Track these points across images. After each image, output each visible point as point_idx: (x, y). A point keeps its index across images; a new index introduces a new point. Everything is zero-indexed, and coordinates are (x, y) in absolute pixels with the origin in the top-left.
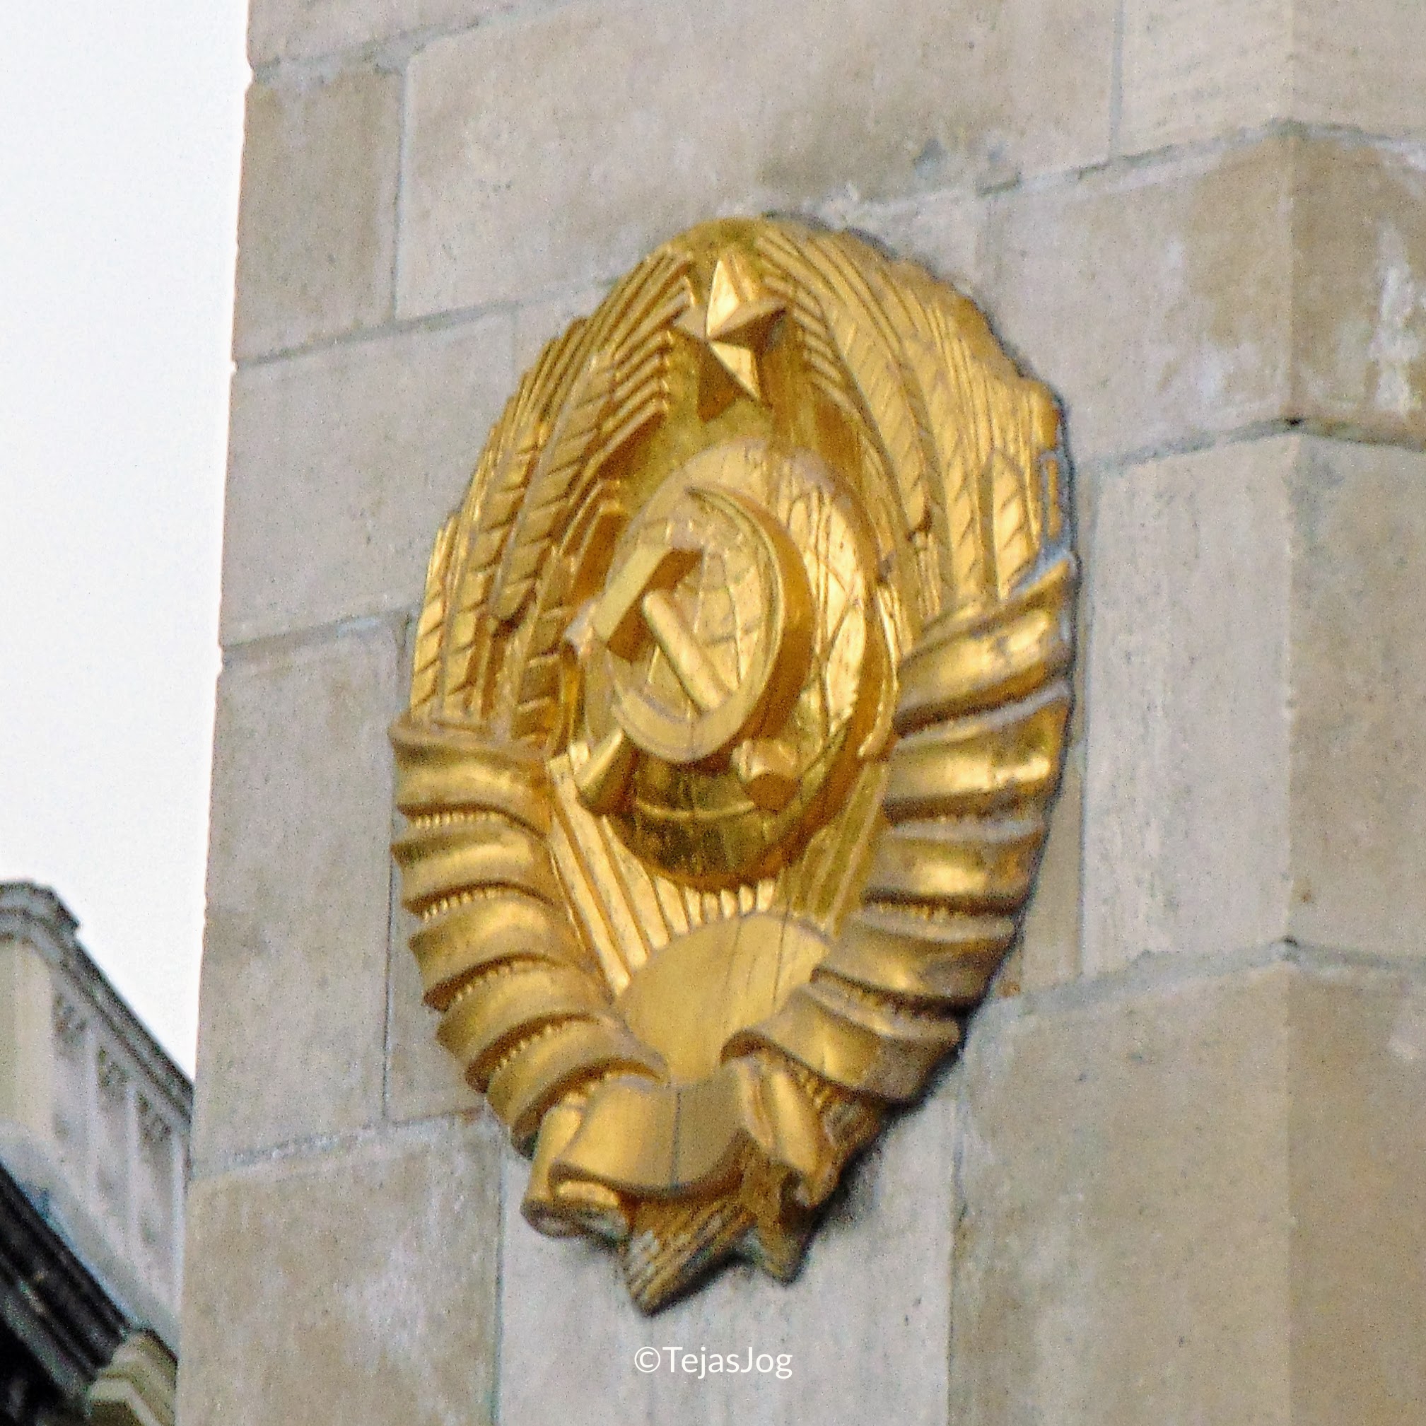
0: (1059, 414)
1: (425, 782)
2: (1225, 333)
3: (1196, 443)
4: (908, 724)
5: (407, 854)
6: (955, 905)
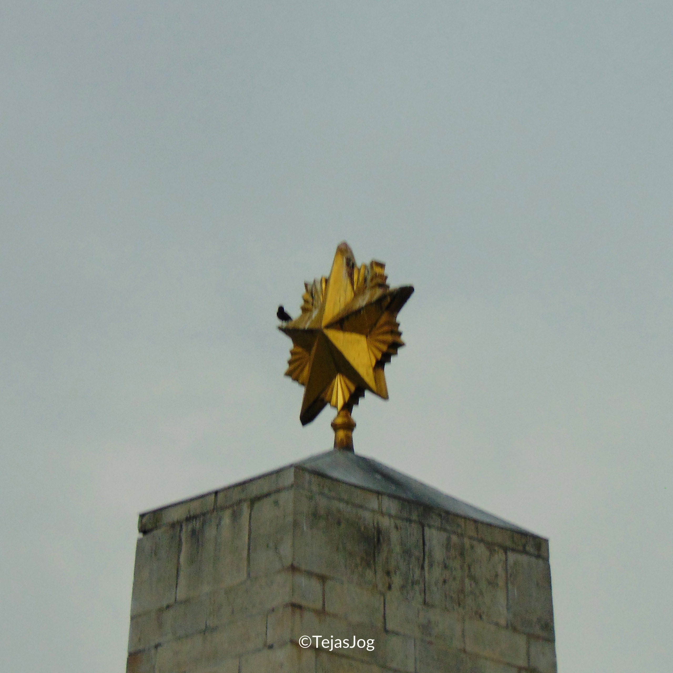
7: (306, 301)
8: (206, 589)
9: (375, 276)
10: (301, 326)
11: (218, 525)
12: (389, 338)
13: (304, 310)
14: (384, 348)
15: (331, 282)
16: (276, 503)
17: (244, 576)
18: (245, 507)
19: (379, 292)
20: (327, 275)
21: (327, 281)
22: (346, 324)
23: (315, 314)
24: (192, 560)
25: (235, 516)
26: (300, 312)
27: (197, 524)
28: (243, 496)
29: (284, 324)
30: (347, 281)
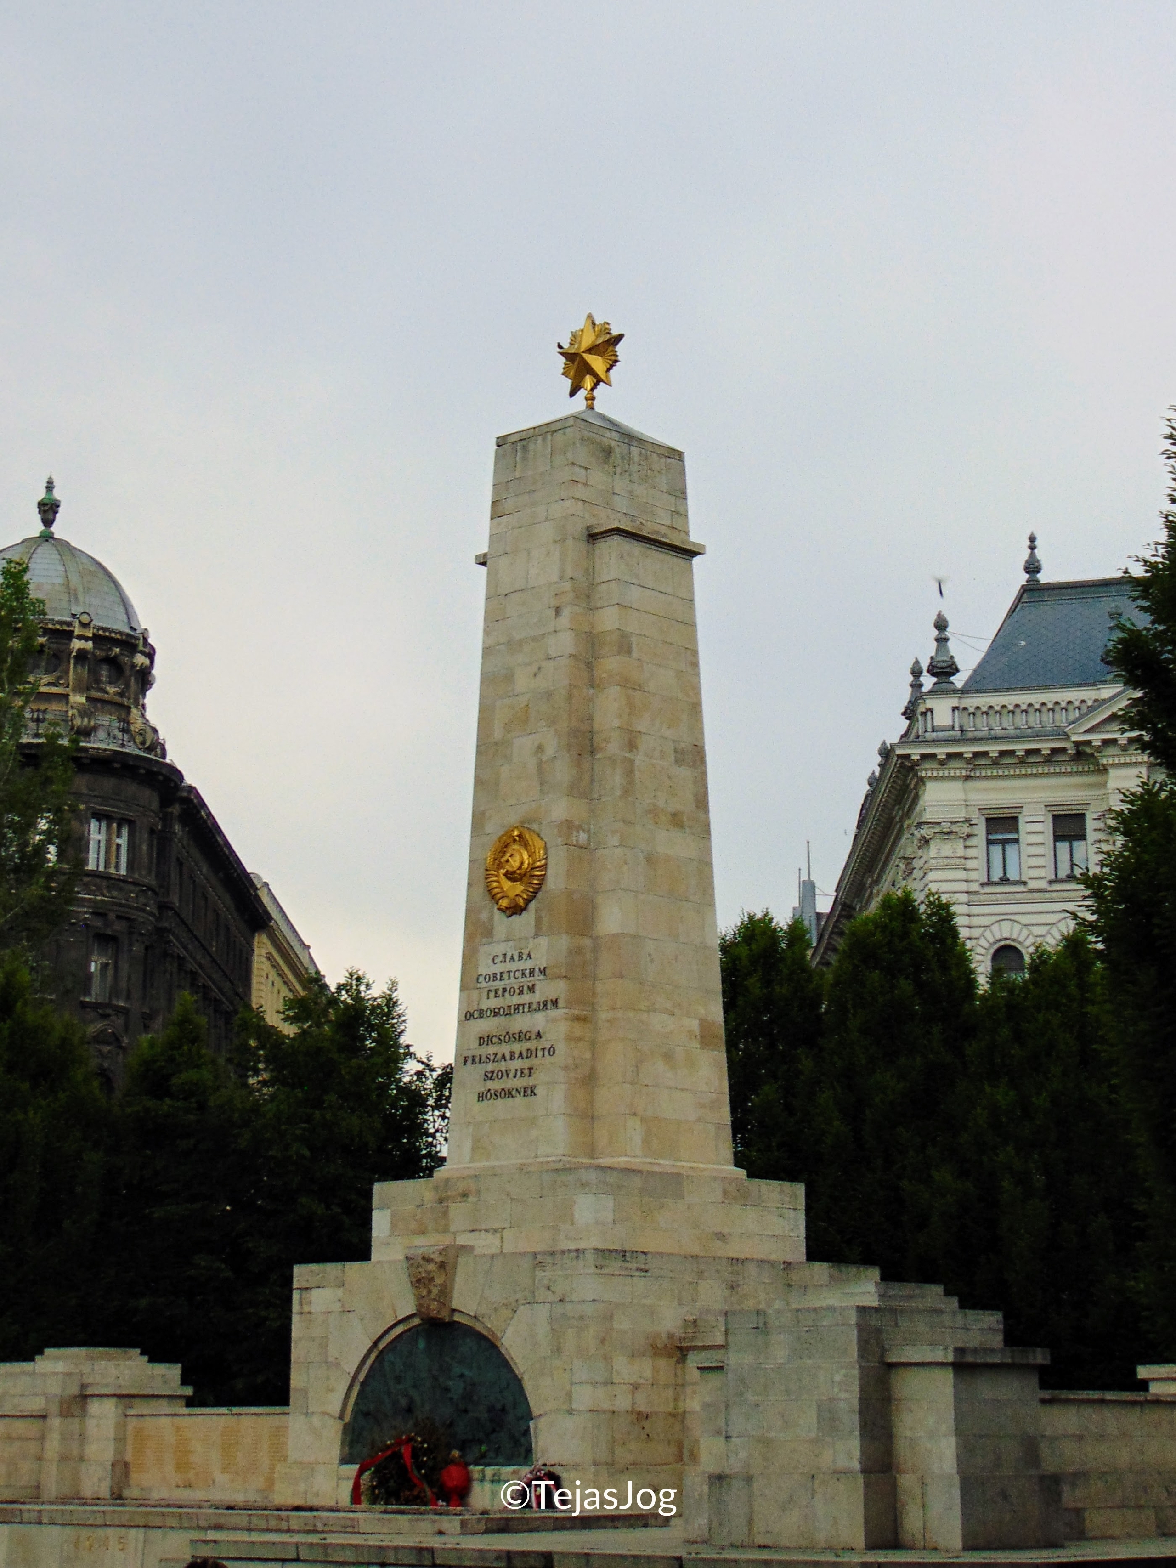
0: (546, 843)
1: (489, 872)
2: (560, 836)
3: (557, 846)
4: (532, 869)
5: (487, 879)
6: (536, 884)
7: (572, 340)
8: (530, 473)
9: (606, 329)
10: (570, 352)
11: (535, 444)
12: (613, 358)
13: (571, 344)
14: (611, 362)
15: (585, 331)
16: (564, 433)
17: (549, 467)
18: (549, 435)
19: (608, 336)
20: (582, 328)
21: (582, 331)
22: (592, 352)
23: (576, 346)
24: (524, 459)
25: (544, 439)
26: (569, 345)
27: (524, 443)
28: (548, 430)
29: (561, 351)
30: (592, 330)
